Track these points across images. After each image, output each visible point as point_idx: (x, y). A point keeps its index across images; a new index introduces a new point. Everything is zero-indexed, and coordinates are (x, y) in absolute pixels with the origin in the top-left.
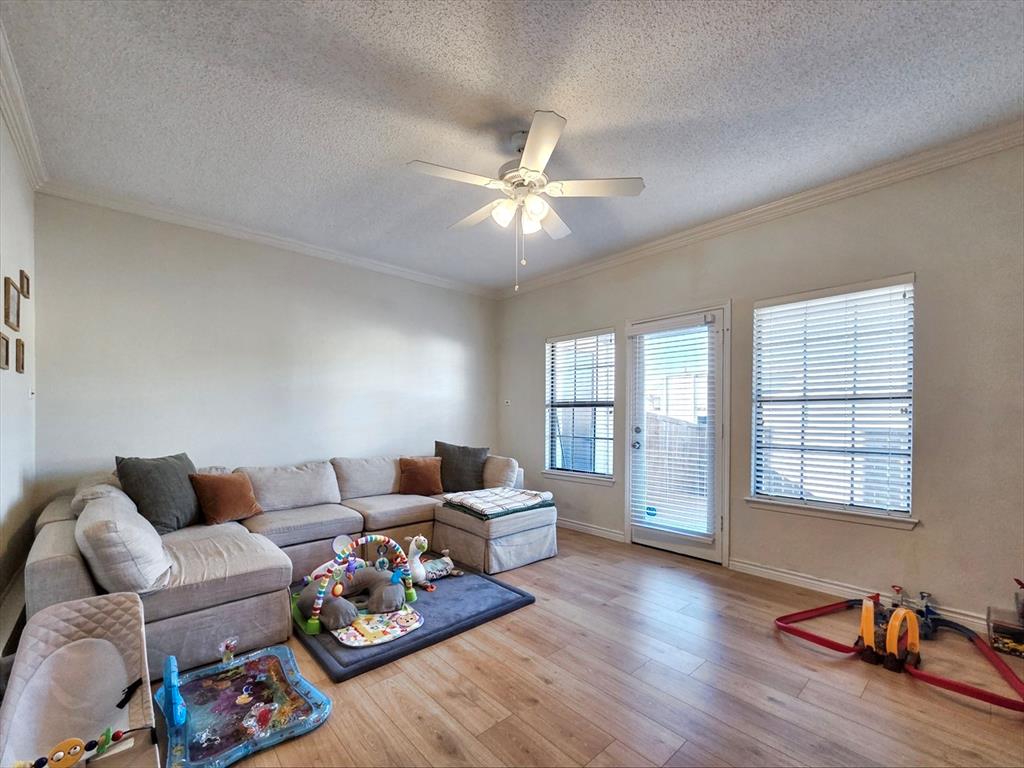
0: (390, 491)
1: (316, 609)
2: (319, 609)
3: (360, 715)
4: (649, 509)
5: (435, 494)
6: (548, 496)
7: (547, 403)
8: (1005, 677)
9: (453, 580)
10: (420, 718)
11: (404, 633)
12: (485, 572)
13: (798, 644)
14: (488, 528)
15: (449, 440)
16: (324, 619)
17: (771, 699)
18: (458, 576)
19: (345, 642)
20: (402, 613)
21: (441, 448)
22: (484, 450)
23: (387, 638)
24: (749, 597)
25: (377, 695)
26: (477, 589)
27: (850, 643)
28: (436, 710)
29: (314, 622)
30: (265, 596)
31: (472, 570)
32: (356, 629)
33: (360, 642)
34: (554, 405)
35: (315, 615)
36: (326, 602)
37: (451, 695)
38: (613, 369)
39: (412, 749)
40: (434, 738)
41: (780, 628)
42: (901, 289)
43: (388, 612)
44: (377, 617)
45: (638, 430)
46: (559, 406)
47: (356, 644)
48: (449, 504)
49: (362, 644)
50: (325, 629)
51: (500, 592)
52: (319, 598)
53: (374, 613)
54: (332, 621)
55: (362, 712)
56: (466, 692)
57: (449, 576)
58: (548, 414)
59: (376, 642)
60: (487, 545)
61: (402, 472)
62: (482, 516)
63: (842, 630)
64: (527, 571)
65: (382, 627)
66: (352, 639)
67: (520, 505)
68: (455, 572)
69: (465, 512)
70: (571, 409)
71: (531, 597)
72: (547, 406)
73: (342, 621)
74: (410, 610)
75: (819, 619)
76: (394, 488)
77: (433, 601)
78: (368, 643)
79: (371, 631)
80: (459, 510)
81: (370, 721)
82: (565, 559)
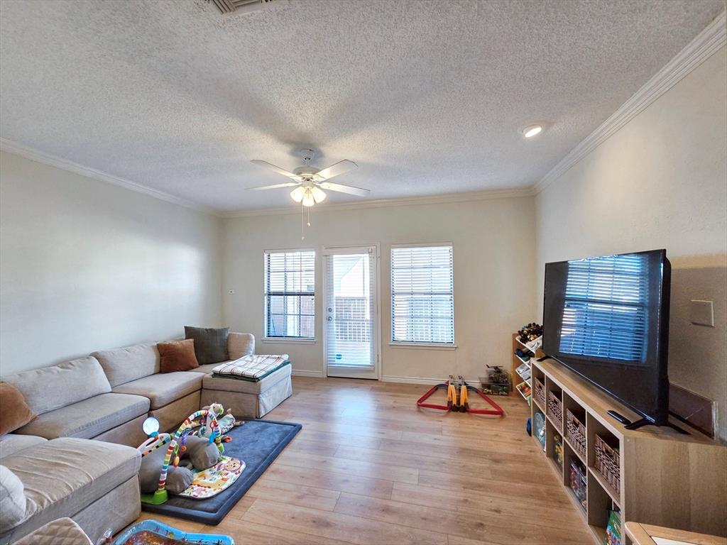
0: (153, 372)
1: (163, 482)
2: (165, 481)
3: (253, 535)
4: (338, 355)
5: (193, 368)
6: (286, 357)
7: (265, 292)
8: (490, 403)
9: (239, 429)
10: (293, 518)
11: (238, 475)
12: (256, 418)
13: (430, 412)
14: (260, 387)
15: (195, 324)
16: (169, 487)
17: (435, 439)
18: (241, 425)
19: (199, 497)
20: (224, 462)
21: (190, 332)
22: (225, 330)
23: (229, 483)
24: (399, 394)
25: (253, 519)
26: (261, 431)
27: (445, 405)
28: (298, 510)
29: (161, 493)
30: (120, 487)
31: (247, 419)
32: (199, 486)
33: (210, 493)
34: (269, 294)
35: (162, 487)
36: (169, 473)
37: (300, 497)
38: (313, 273)
39: (305, 535)
40: (312, 523)
41: (419, 405)
42: (448, 248)
43: (214, 466)
44: (207, 472)
45: (330, 310)
46: (274, 295)
47: (209, 495)
48: (216, 375)
49: (215, 493)
50: (172, 495)
51: (278, 428)
52: (164, 472)
53: (204, 469)
54: (178, 486)
55: (253, 533)
56: (307, 492)
57: (235, 427)
58: (266, 300)
59: (224, 487)
60: (258, 399)
61: (161, 356)
62: (254, 380)
63: (439, 399)
64: (279, 410)
65: (218, 478)
66: (203, 492)
67: (274, 367)
68: (238, 423)
69: (237, 379)
70: (283, 297)
71: (299, 425)
72: (265, 295)
73: (186, 484)
74: (228, 459)
75: (430, 397)
76: (155, 369)
77: (238, 448)
78: (218, 491)
79: (212, 482)
80: (230, 378)
81: (265, 535)
82: (298, 396)
